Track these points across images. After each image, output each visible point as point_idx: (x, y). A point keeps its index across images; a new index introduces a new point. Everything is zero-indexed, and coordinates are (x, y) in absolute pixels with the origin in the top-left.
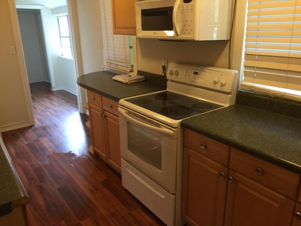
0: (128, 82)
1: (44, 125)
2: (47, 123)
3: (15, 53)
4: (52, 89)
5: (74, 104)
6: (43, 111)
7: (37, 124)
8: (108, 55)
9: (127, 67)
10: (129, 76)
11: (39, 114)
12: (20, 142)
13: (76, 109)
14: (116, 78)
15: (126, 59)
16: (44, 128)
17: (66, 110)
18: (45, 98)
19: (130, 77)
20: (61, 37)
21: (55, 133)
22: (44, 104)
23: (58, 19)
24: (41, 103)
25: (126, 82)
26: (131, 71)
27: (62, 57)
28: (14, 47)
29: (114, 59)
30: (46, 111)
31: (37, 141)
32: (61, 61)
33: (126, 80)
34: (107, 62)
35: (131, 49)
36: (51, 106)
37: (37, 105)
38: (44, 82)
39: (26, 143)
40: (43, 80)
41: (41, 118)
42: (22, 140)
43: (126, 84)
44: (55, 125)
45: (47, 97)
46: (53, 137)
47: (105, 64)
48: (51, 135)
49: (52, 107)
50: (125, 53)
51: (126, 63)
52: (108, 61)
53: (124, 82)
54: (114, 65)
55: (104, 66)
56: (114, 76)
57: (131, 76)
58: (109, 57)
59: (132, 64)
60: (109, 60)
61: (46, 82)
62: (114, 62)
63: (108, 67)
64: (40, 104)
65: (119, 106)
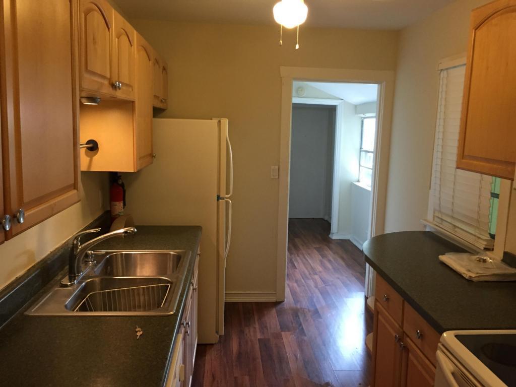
0: (475, 277)
1: (299, 306)
2: (305, 304)
3: (277, 177)
4: (330, 236)
5: (359, 273)
6: (305, 277)
7: (288, 300)
8: (438, 202)
9: (479, 238)
10: (479, 261)
11: (297, 281)
12: (252, 330)
13: (361, 286)
14: (448, 259)
15: (478, 220)
16: (296, 313)
17: (343, 283)
18: (315, 251)
19: (482, 265)
20: (361, 151)
21: (310, 330)
22: (310, 262)
23: (362, 122)
24: (307, 260)
25: (470, 277)
26: (486, 249)
27: (357, 184)
28: (277, 167)
29: (450, 213)
30: (309, 277)
31: (278, 336)
32: (353, 189)
33: (469, 271)
34: (434, 216)
35: (496, 199)
36: (319, 268)
37: (300, 261)
38: (323, 219)
39: (259, 336)
40: (321, 217)
41: (298, 290)
42: (255, 328)
43: (470, 281)
44: (316, 312)
45: (318, 249)
46: (305, 338)
47: (430, 217)
48: (302, 332)
49: (320, 272)
50: (479, 207)
51: (477, 228)
52: (437, 214)
53: (464, 276)
54: (450, 225)
55: (425, 220)
56: (443, 254)
57: (485, 261)
58: (440, 207)
59: (493, 232)
60: (440, 211)
61: (326, 219)
62: (449, 220)
63: (436, 227)
64: (304, 260)
65: (440, 347)
